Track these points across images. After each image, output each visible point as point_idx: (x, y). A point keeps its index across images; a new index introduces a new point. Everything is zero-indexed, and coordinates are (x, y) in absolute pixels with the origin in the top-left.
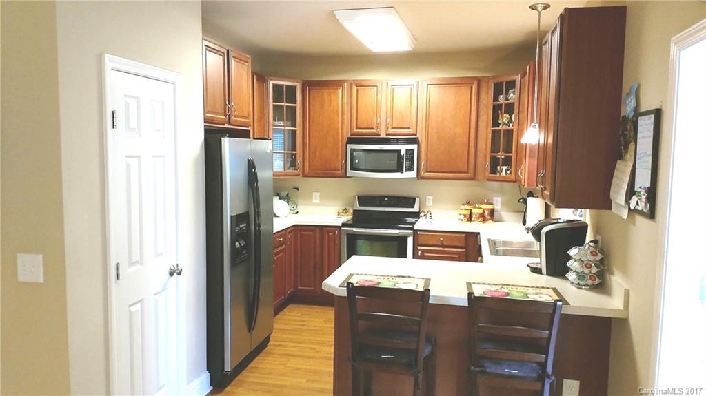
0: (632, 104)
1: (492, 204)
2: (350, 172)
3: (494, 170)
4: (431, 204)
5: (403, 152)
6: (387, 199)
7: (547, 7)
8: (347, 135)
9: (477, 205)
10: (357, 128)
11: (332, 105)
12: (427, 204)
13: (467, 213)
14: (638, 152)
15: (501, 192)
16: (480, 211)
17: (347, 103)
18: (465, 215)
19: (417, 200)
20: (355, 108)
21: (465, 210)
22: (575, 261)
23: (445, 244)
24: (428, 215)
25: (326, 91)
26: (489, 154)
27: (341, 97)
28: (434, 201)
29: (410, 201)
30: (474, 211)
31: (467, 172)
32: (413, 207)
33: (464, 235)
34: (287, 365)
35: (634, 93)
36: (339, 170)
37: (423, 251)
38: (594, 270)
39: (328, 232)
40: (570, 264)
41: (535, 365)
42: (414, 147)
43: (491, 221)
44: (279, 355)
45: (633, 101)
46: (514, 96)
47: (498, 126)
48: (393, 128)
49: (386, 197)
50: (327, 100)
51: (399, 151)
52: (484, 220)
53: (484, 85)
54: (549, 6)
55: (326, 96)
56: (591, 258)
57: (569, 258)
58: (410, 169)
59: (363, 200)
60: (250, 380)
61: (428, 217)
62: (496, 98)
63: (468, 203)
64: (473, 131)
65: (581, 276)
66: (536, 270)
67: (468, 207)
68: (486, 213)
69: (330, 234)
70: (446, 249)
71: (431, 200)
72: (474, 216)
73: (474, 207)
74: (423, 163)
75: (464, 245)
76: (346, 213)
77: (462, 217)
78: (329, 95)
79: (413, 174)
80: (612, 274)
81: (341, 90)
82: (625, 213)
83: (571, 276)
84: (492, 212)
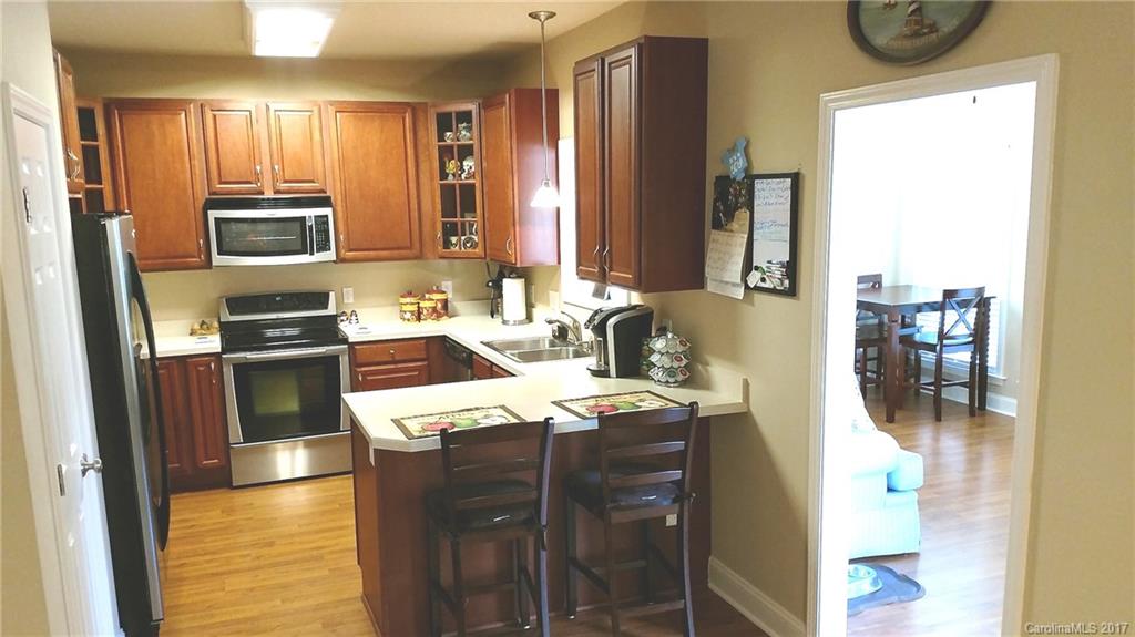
0: (741, 163)
1: (444, 292)
2: (217, 259)
3: (447, 244)
4: (351, 301)
5: (311, 223)
6: (278, 299)
7: (552, 15)
8: (203, 195)
9: (427, 296)
10: (221, 183)
11: (169, 142)
12: (345, 301)
13: (414, 308)
14: (755, 220)
15: (452, 275)
16: (431, 304)
17: (198, 140)
18: (412, 312)
19: (332, 295)
20: (212, 148)
21: (409, 305)
22: (662, 354)
23: (397, 358)
24: (354, 318)
25: (154, 119)
26: (440, 220)
27: (184, 128)
28: (357, 296)
29: (321, 299)
30: (423, 304)
31: (410, 248)
32: (326, 308)
33: (423, 342)
34: (227, 589)
35: (741, 148)
36: (194, 257)
37: (365, 374)
38: (685, 362)
39: (197, 365)
40: (654, 358)
41: (669, 485)
42: (327, 211)
43: (445, 317)
44: (198, 578)
45: (741, 160)
46: (468, 134)
47: (446, 179)
48: (286, 182)
49: (279, 295)
50: (157, 132)
51: (303, 219)
52: (439, 316)
53: (421, 115)
54: (555, 14)
55: (155, 128)
56: (680, 349)
57: (652, 351)
58: (324, 247)
59: (236, 304)
60: (186, 625)
61: (354, 321)
62: (441, 138)
63: (410, 294)
64: (412, 185)
65: (670, 372)
66: (601, 373)
67: (413, 300)
68: (439, 305)
69: (201, 368)
70: (400, 366)
71: (352, 293)
72: (425, 312)
73: (423, 298)
74: (342, 237)
75: (424, 356)
76: (208, 328)
77: (408, 315)
78: (162, 125)
79: (330, 255)
80: (707, 364)
81: (183, 115)
82: (740, 293)
83: (656, 373)
84: (445, 303)
